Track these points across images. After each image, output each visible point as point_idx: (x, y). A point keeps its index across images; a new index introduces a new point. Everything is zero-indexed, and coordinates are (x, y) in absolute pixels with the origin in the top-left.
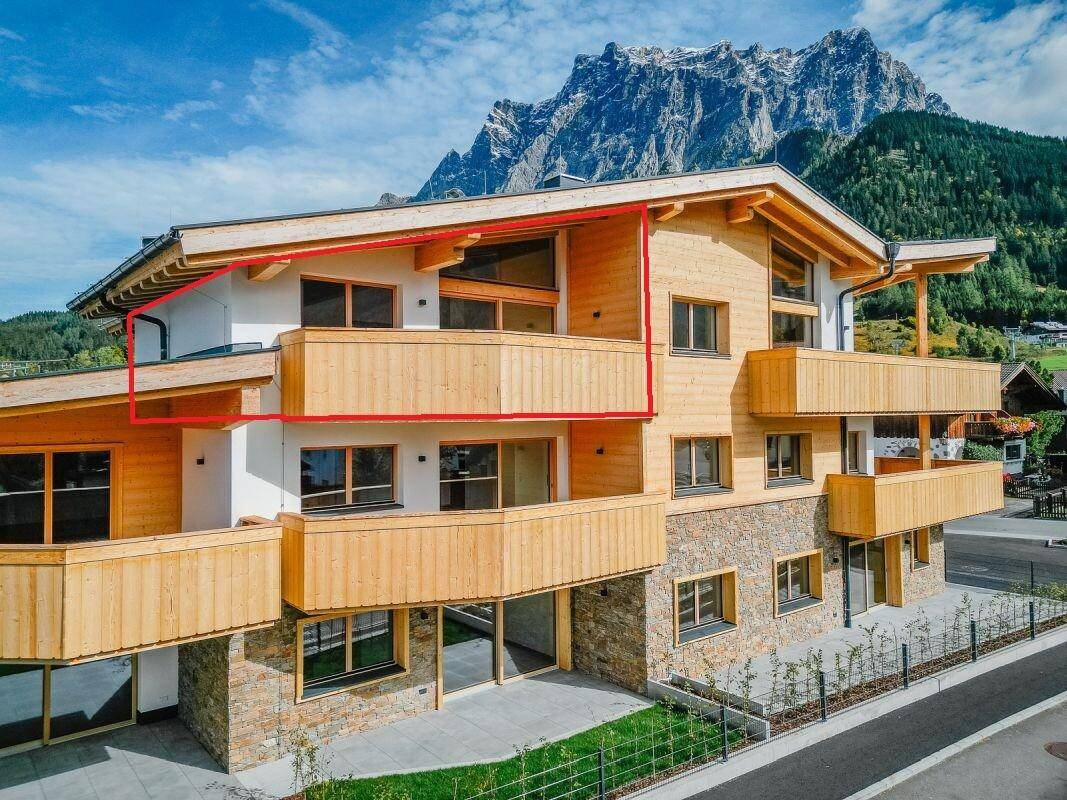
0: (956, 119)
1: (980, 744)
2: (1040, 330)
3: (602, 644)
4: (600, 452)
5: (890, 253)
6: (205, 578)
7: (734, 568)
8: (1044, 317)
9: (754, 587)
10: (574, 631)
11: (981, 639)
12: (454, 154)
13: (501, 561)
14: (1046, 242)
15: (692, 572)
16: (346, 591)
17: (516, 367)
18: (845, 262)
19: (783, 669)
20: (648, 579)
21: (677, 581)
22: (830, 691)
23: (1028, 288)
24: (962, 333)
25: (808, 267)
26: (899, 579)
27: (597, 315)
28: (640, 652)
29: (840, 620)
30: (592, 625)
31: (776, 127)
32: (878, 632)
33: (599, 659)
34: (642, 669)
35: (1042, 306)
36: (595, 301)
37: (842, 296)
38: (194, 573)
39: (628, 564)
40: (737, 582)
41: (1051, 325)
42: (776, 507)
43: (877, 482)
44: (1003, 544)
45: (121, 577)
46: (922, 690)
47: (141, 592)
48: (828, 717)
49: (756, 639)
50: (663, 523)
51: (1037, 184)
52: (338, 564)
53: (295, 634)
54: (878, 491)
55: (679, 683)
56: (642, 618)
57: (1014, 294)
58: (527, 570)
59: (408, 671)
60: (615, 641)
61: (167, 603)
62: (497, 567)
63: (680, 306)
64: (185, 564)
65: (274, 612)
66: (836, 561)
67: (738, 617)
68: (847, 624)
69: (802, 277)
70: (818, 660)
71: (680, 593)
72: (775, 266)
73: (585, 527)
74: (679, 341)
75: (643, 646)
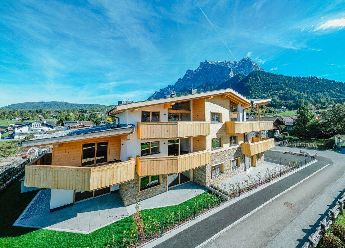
0: (265, 72)
1: (271, 202)
2: (281, 108)
3: (198, 177)
4: (198, 141)
5: (252, 102)
6: (119, 173)
7: (223, 162)
8: (281, 106)
9: (227, 165)
10: (193, 174)
11: (271, 177)
12: (180, 78)
13: (177, 166)
14: (281, 93)
15: (215, 164)
16: (148, 173)
17: (181, 128)
18: (244, 104)
19: (232, 186)
20: (206, 166)
21: (212, 166)
22: (241, 188)
23: (278, 101)
24: (267, 108)
25: (237, 105)
26: (255, 162)
27: (198, 115)
28: (205, 180)
29: (243, 170)
30: (197, 173)
31: (234, 74)
32: (251, 177)
33: (198, 180)
34: (205, 183)
35: (281, 104)
36: (198, 113)
37: (243, 110)
38: (117, 171)
39: (202, 164)
40: (224, 165)
41: (283, 107)
42: (231, 150)
43: (251, 145)
44: (275, 152)
45: (102, 173)
46: (259, 188)
47: (106, 176)
48: (240, 195)
49: (228, 175)
50: (209, 155)
51: (279, 83)
52: (146, 167)
53: (139, 179)
54: (251, 146)
55: (212, 186)
56: (206, 174)
57: (276, 102)
58: (183, 167)
59: (161, 184)
60: (201, 177)
61: (111, 178)
62: (177, 167)
63: (213, 114)
64: (115, 170)
65: (133, 177)
66: (243, 159)
67: (224, 171)
68: (245, 171)
69: (236, 106)
70: (239, 183)
71: (213, 168)
72: (231, 104)
73: (194, 158)
74: (213, 120)
75: (206, 179)
